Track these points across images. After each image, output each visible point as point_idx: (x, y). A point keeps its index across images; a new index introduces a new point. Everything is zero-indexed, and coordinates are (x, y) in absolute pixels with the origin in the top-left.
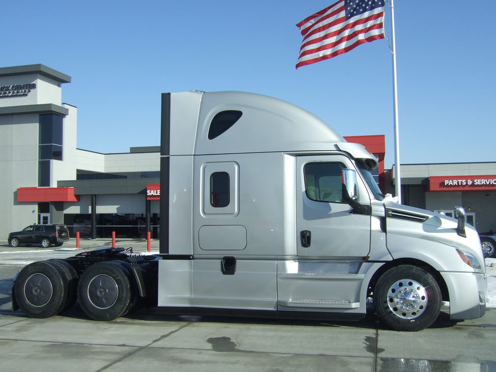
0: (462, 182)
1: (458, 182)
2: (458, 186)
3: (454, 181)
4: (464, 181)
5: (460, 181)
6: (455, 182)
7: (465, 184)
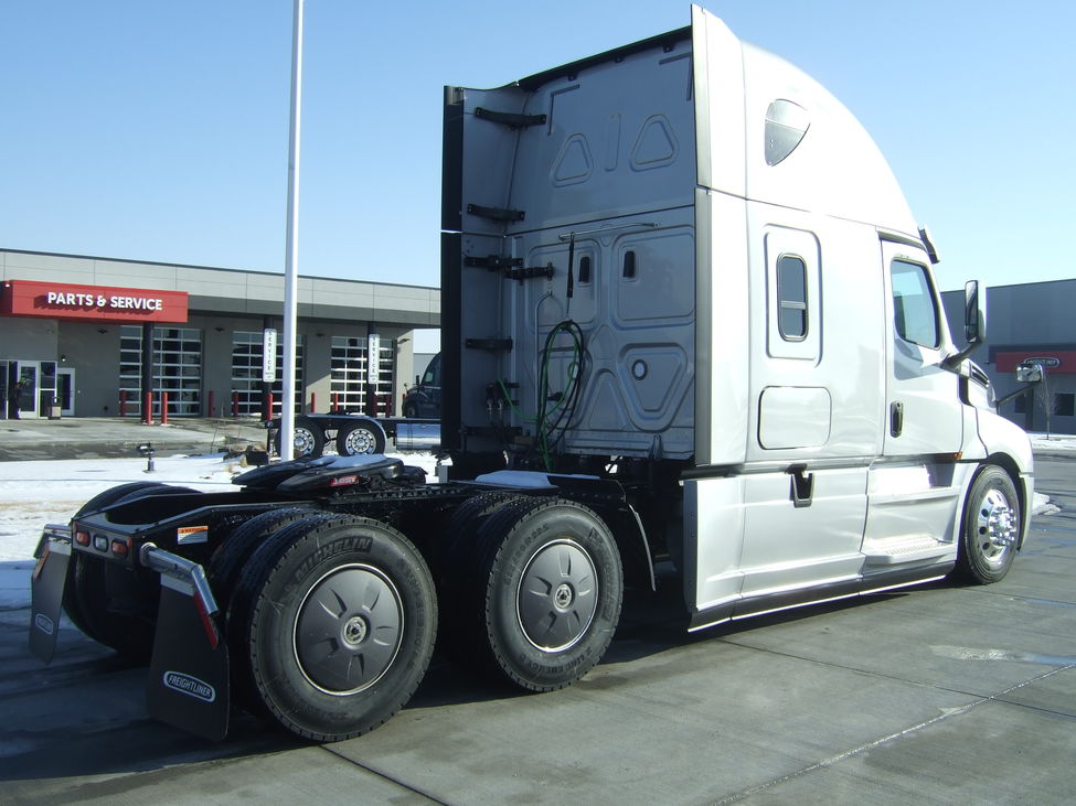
0: (84, 299)
1: (77, 299)
2: (76, 307)
3: (69, 295)
4: (89, 297)
5: (81, 296)
6: (71, 299)
7: (90, 303)
